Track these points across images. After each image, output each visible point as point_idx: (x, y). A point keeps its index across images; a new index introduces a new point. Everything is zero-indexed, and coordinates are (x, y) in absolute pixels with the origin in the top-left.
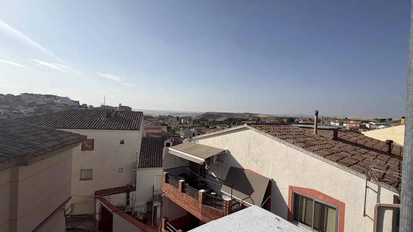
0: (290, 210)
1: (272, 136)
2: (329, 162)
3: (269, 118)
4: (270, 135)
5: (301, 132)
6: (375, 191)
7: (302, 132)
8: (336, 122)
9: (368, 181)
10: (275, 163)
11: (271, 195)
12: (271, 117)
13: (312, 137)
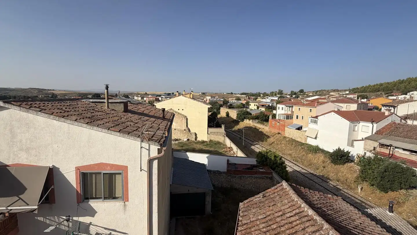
0: (80, 192)
1: (47, 115)
2: (112, 133)
3: (69, 94)
4: (43, 114)
5: (91, 107)
6: (146, 149)
7: (93, 107)
8: (139, 97)
9: (142, 143)
10: (55, 146)
11: (53, 184)
12: (72, 94)
13: (102, 111)
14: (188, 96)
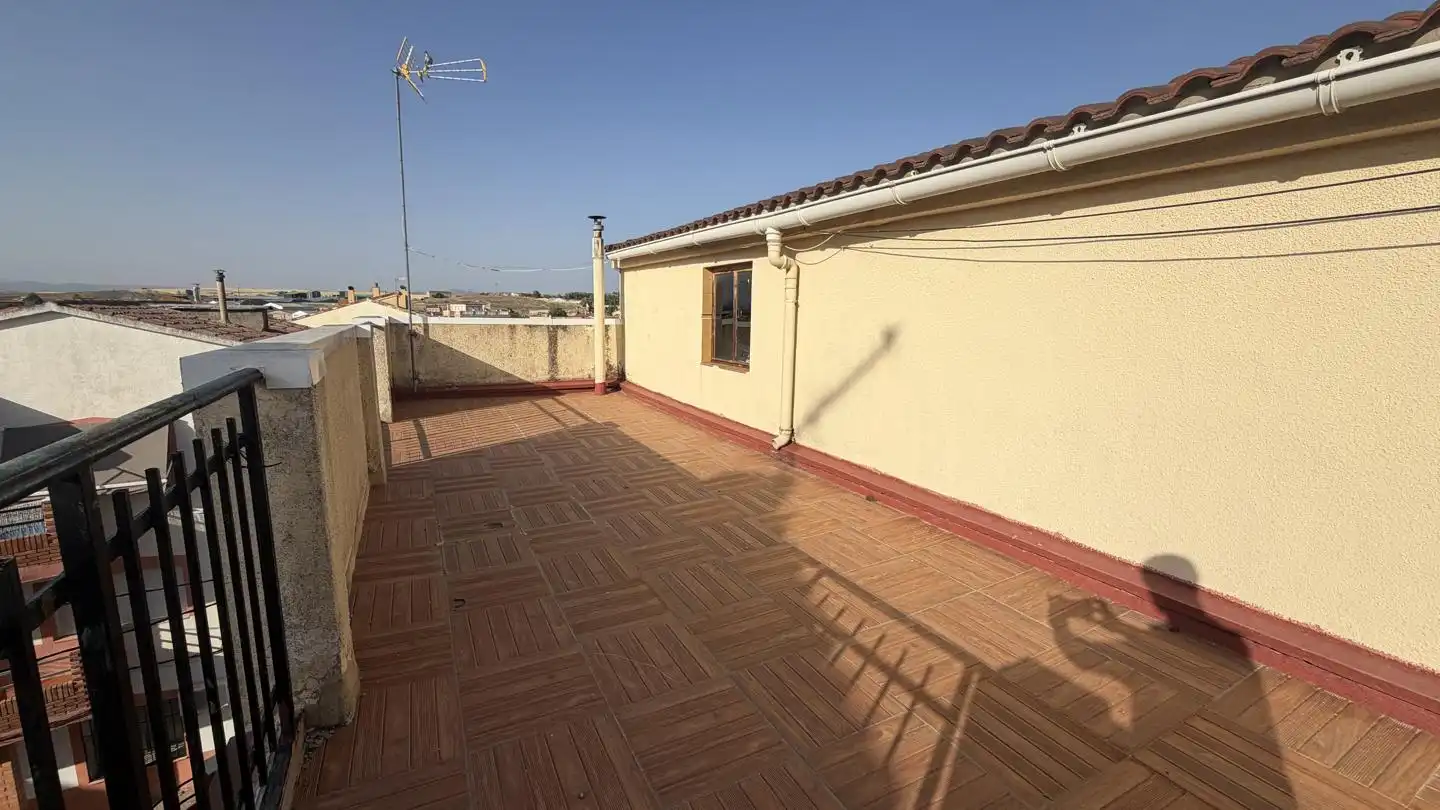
14: (392, 300)
